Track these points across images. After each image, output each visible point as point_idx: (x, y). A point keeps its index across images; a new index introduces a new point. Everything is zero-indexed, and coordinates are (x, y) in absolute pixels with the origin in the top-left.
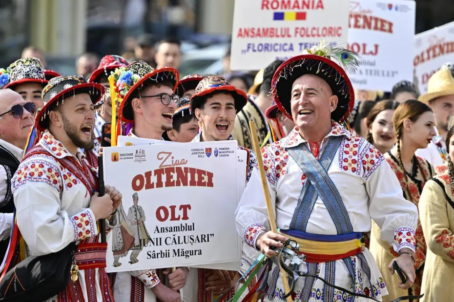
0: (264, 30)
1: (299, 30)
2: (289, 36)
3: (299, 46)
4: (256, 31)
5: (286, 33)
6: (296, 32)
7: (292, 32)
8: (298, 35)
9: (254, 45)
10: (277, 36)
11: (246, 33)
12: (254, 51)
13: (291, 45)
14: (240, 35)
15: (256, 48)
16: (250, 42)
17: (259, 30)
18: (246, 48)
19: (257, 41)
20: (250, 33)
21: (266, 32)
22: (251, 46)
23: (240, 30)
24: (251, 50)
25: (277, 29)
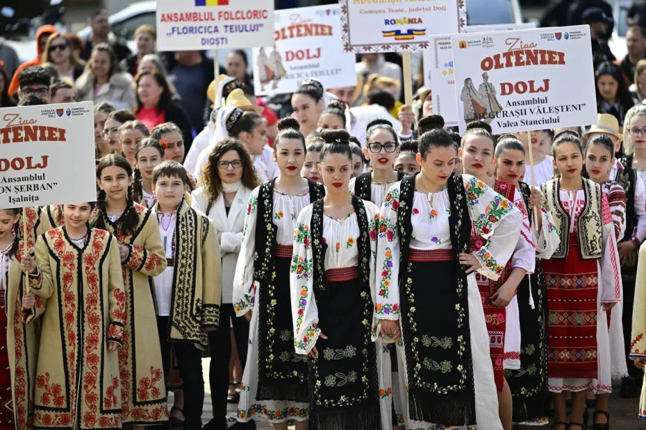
0: (186, 14)
1: (222, 14)
2: (213, 20)
3: (224, 28)
4: (179, 16)
5: (209, 17)
6: (220, 16)
7: (215, 16)
8: (222, 18)
9: (178, 28)
10: (201, 20)
11: (170, 18)
12: (179, 33)
13: (216, 27)
14: (163, 20)
15: (181, 31)
16: (174, 26)
17: (182, 15)
18: (171, 31)
19: (181, 25)
20: (173, 18)
21: (189, 17)
22: (176, 29)
23: (163, 16)
24: (176, 33)
25: (200, 14)
